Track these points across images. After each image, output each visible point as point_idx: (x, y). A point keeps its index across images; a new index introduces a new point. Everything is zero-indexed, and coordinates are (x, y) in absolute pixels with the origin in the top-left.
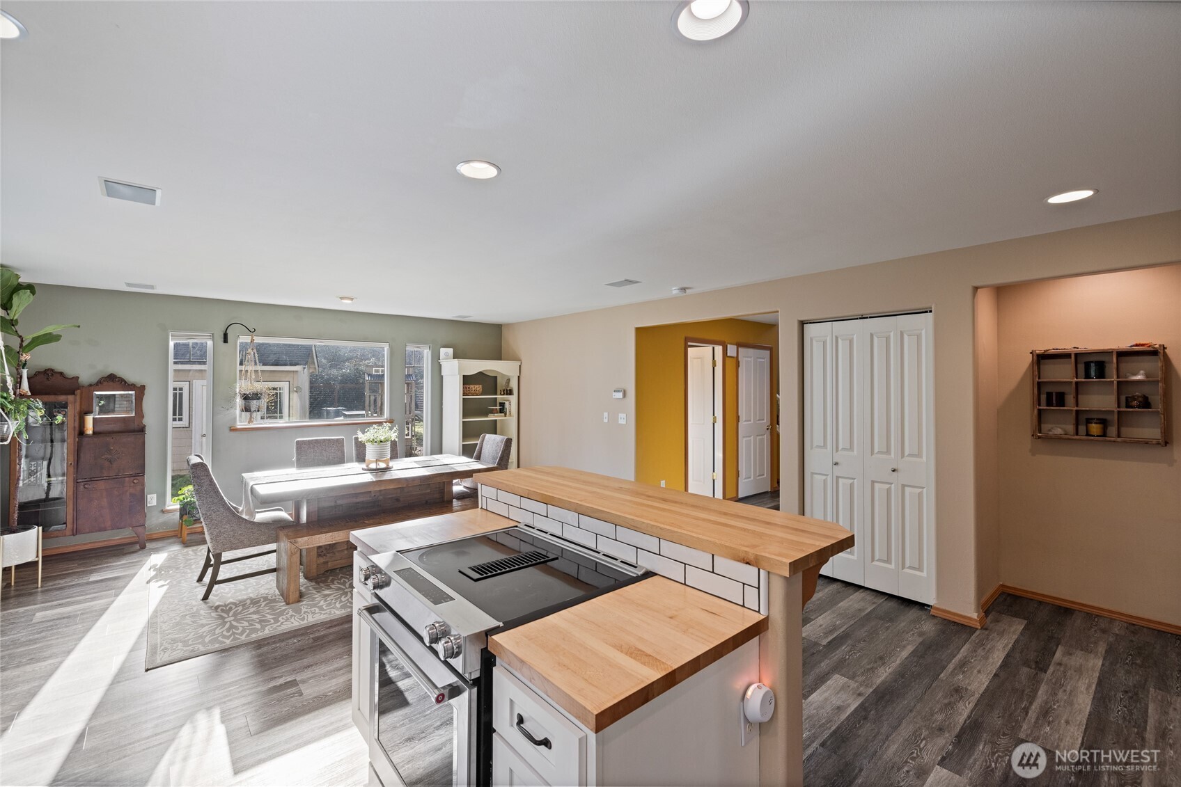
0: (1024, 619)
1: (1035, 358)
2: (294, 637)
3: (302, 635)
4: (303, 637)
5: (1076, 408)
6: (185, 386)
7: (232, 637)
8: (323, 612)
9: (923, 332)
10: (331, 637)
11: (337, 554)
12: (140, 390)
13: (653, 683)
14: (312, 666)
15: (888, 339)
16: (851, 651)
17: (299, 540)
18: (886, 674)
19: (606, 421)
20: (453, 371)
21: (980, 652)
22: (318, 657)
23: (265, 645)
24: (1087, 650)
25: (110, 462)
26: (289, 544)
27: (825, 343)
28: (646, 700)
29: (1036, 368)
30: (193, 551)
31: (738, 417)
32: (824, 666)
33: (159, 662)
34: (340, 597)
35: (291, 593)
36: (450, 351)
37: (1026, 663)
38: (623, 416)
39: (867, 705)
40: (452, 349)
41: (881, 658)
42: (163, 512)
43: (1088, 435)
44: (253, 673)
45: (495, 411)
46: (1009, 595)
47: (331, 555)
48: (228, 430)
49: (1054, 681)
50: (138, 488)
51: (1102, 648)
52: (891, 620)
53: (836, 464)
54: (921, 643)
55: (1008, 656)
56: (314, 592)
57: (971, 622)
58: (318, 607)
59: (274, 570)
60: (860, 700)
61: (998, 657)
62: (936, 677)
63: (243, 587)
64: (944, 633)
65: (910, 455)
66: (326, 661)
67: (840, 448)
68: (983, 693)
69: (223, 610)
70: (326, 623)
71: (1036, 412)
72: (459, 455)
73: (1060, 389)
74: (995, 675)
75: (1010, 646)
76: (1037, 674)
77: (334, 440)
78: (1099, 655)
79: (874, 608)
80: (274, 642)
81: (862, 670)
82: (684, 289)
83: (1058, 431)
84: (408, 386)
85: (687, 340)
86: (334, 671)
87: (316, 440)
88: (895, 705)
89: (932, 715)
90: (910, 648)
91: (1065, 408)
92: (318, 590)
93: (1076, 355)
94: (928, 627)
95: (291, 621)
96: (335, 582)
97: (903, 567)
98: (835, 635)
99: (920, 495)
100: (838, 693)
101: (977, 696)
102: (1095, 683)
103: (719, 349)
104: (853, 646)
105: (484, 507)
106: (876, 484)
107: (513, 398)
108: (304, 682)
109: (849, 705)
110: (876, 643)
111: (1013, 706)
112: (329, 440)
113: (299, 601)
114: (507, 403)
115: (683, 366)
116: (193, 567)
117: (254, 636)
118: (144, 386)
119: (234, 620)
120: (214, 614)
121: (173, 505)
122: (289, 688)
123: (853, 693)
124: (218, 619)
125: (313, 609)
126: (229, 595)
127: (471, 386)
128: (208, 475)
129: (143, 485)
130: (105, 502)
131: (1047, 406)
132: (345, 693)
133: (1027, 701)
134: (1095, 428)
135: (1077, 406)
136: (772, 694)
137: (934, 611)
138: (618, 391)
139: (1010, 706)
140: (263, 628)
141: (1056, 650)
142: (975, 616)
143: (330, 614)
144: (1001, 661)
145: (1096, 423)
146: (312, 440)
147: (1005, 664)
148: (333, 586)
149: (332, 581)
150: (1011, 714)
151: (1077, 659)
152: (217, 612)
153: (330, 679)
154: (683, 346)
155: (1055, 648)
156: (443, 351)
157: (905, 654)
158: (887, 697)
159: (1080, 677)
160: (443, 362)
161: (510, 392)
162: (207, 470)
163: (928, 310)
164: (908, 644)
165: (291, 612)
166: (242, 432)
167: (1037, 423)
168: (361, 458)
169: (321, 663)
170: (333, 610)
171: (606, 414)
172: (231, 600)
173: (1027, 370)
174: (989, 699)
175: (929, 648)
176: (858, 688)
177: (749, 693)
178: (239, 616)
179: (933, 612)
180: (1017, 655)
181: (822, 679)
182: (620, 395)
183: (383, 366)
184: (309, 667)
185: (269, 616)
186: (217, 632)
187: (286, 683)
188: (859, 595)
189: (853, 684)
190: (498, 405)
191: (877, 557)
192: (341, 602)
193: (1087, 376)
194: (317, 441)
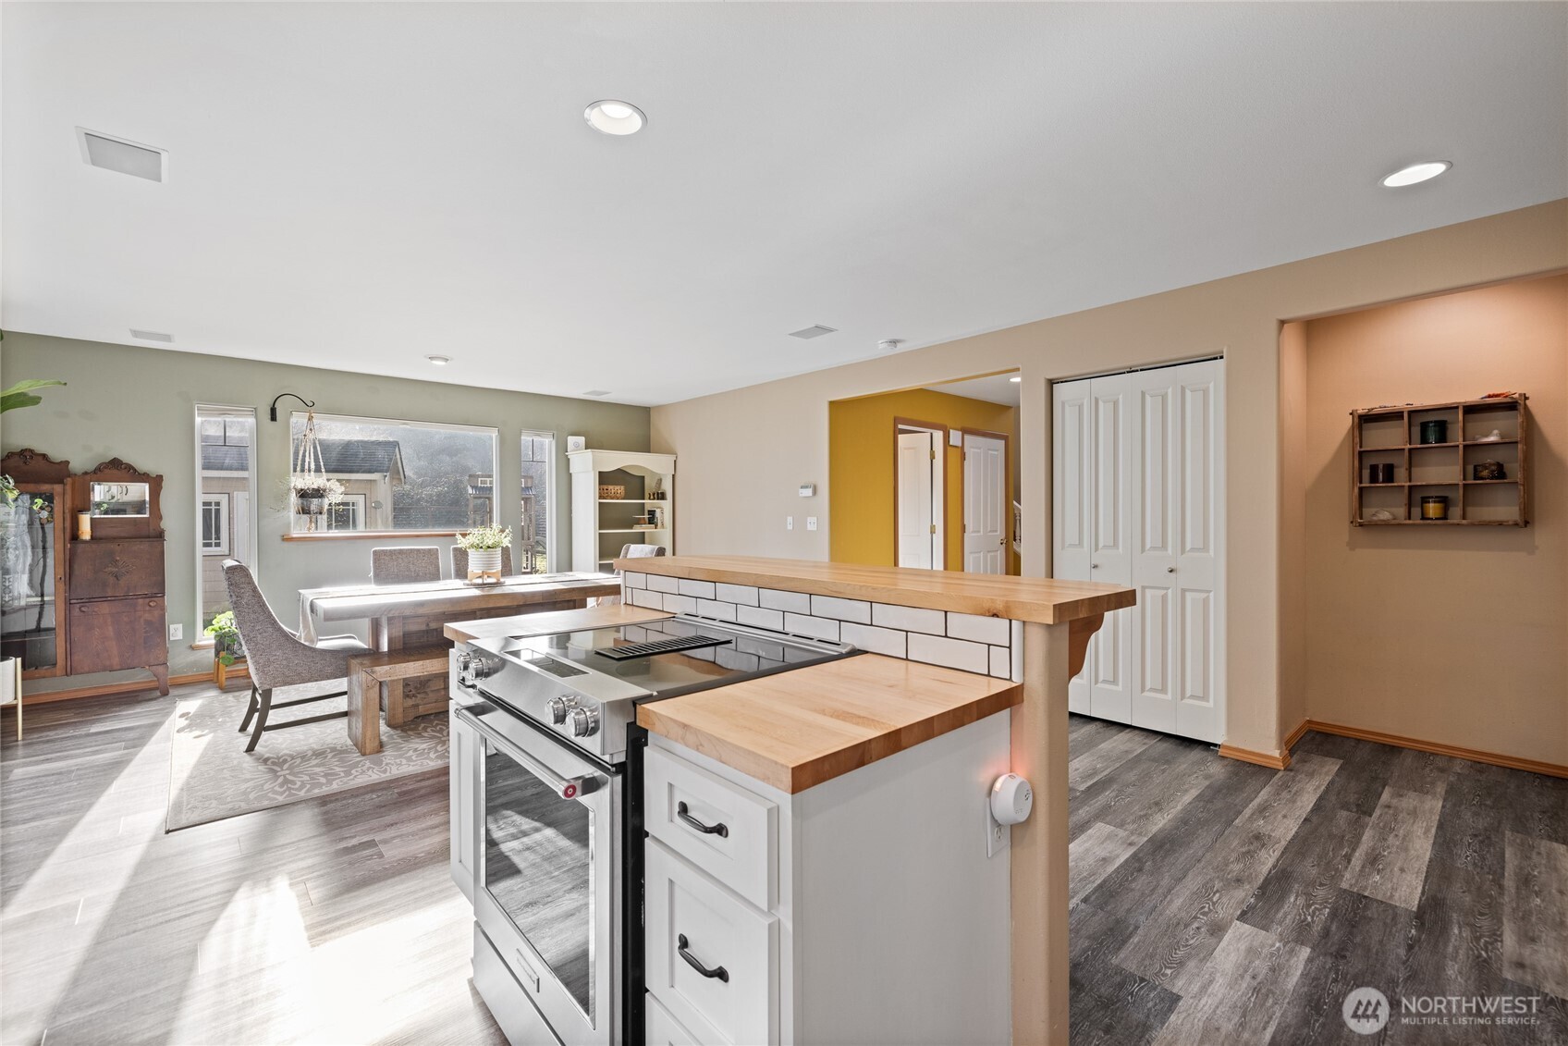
0: (1339, 758)
1: (1356, 420)
2: (373, 791)
3: (382, 789)
4: (385, 792)
5: (1408, 484)
6: (224, 500)
7: (287, 793)
8: (412, 763)
9: (1212, 385)
10: (423, 792)
11: (431, 695)
12: (156, 483)
13: (870, 740)
14: (396, 824)
15: (1164, 398)
16: (1117, 797)
17: (377, 669)
18: (1163, 822)
19: (790, 527)
20: (586, 466)
21: (1285, 794)
22: (405, 813)
23: (331, 802)
24: (1422, 790)
25: (116, 576)
26: (364, 674)
27: (1080, 408)
28: (861, 763)
29: (1357, 433)
30: (234, 697)
31: (964, 526)
32: (1083, 813)
33: (184, 823)
34: (435, 747)
35: (368, 741)
36: (582, 440)
37: (1345, 806)
38: (814, 519)
39: (1141, 855)
40: (583, 438)
41: (1157, 804)
42: (192, 648)
43: (1423, 518)
44: (318, 833)
45: (642, 522)
46: (1318, 732)
47: (422, 696)
48: (279, 538)
49: (1381, 825)
50: (156, 613)
51: (1441, 788)
52: (1167, 762)
53: (1095, 567)
54: (1208, 787)
55: (1320, 799)
56: (400, 741)
57: (1271, 761)
58: (405, 758)
59: (345, 714)
60: (1131, 851)
61: (1308, 800)
62: (1230, 823)
63: (302, 737)
64: (1237, 775)
65: (1193, 549)
66: (416, 818)
67: (1101, 545)
68: (1292, 839)
69: (273, 764)
70: (416, 775)
71: (1356, 490)
72: (595, 571)
73: (1389, 461)
74: (1305, 820)
75: (1323, 788)
76: (1359, 818)
77: (424, 550)
78: (1438, 796)
79: (1145, 751)
80: (345, 798)
81: (1132, 818)
82: (894, 342)
83: (1385, 515)
84: (525, 503)
85: (897, 421)
86: (427, 829)
87: (401, 550)
88: (1177, 855)
89: (1227, 865)
90: (1194, 793)
91: (1395, 484)
92: (407, 739)
93: (1411, 413)
94: (1216, 770)
95: (368, 774)
96: (429, 730)
97: (1183, 697)
98: (1095, 780)
99: (1206, 601)
100: (1102, 843)
101: (1284, 843)
102: (1435, 826)
103: (938, 435)
104: (1120, 791)
105: (629, 602)
106: (1147, 591)
107: (666, 505)
108: (385, 842)
109: (1118, 856)
110: (1150, 787)
111: (1331, 853)
112: (418, 550)
113: (379, 752)
114: (658, 511)
115: (892, 456)
116: (234, 715)
117: (317, 792)
118: (162, 476)
119: (289, 774)
120: (262, 768)
121: (207, 638)
122: (364, 850)
123: (1123, 843)
124: (268, 772)
125: (398, 761)
126: (283, 746)
127: (610, 487)
128: (251, 582)
129: (163, 609)
130: (110, 631)
131: (1371, 482)
132: (442, 854)
133: (1349, 847)
134: (1433, 509)
135: (1410, 481)
136: (1028, 787)
137: (1224, 751)
138: (807, 487)
139: (1328, 854)
140: (329, 782)
141: (1382, 792)
142: (1276, 753)
143: (421, 765)
144: (1312, 804)
145: (1435, 502)
146: (395, 550)
147: (1318, 807)
148: (426, 734)
149: (425, 729)
150: (1329, 863)
151: (1410, 800)
152: (266, 765)
153: (420, 839)
154: (892, 433)
155: (1380, 789)
156: (571, 440)
157: (1188, 798)
158: (1168, 846)
159: (1414, 822)
160: (571, 454)
161: (662, 496)
162: (248, 576)
163: (1218, 355)
164: (1191, 788)
165: (368, 764)
166: (299, 543)
167: (1357, 506)
168: (461, 573)
169: (410, 820)
170: (425, 762)
171: (790, 519)
172: (287, 752)
173: (1344, 439)
174: (1299, 846)
175: (1219, 792)
176: (1128, 837)
177: (998, 785)
178: (296, 770)
179: (1221, 752)
180: (1333, 798)
181: (1082, 827)
182: (809, 492)
183: (491, 476)
184: (392, 825)
185: (338, 769)
186: (266, 787)
187: (360, 844)
188: (1125, 735)
189: (1122, 833)
190: (646, 512)
191: (1148, 685)
192: (437, 751)
193: (1424, 440)
194: (401, 552)
